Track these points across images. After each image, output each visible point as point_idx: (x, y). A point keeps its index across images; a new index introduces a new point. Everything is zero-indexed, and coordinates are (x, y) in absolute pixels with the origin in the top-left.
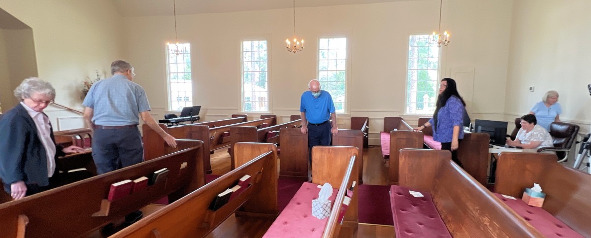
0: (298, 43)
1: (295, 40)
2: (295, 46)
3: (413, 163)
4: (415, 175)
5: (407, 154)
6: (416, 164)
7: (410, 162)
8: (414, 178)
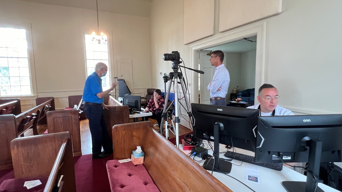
3: (29, 151)
4: (33, 163)
5: (19, 143)
6: (33, 151)
7: (24, 151)
8: (32, 166)
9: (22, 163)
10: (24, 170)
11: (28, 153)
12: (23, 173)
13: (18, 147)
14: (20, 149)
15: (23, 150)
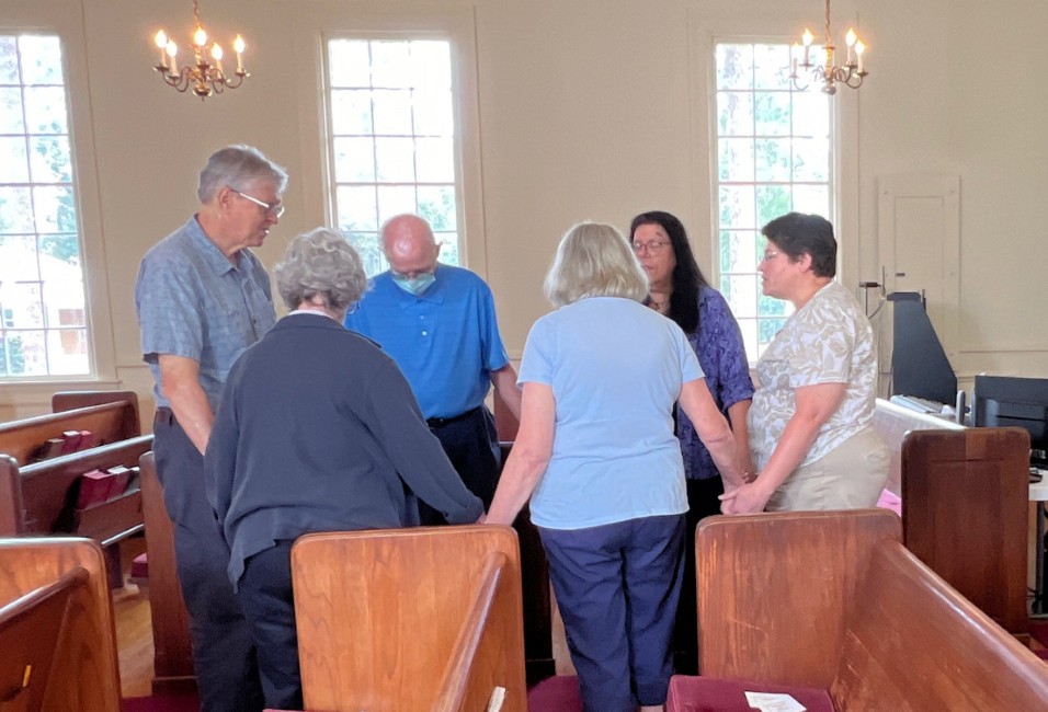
0: (217, 53)
1: (200, 37)
2: (204, 67)
3: (755, 573)
4: (765, 621)
5: (727, 536)
6: (767, 577)
7: (741, 569)
8: (760, 636)
9: (731, 618)
10: (733, 645)
11: (750, 580)
12: (729, 659)
13: (722, 547)
14: (728, 558)
15: (737, 563)
